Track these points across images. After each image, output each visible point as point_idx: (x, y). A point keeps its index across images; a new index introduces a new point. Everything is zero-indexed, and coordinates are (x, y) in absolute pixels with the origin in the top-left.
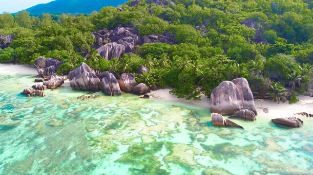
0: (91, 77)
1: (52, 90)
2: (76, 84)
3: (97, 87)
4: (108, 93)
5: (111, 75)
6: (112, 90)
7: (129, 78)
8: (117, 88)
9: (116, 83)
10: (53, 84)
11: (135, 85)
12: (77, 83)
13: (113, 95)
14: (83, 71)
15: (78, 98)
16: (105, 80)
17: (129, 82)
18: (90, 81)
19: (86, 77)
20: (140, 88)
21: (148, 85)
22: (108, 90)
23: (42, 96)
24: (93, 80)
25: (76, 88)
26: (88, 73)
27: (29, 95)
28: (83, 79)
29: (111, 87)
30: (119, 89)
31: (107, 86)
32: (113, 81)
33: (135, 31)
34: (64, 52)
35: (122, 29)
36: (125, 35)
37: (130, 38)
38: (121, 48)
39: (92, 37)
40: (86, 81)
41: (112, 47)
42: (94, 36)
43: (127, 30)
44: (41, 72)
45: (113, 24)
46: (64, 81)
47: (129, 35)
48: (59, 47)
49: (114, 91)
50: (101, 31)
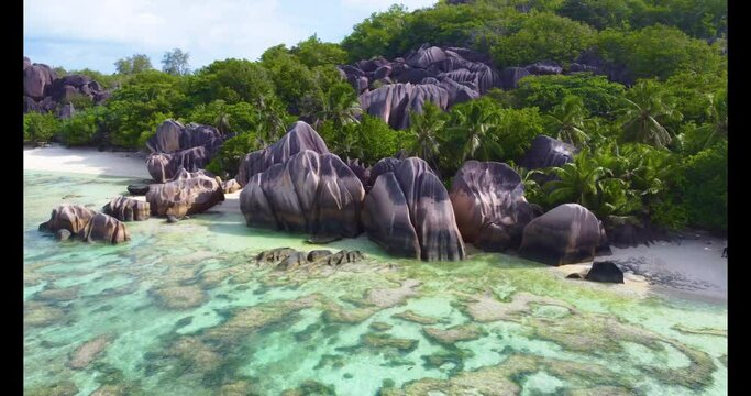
0: (325, 171)
1: (170, 222)
2: (261, 200)
3: (350, 214)
4: (401, 242)
5: (417, 165)
6: (419, 230)
7: (498, 182)
8: (444, 223)
9: (439, 199)
10: (177, 198)
11: (524, 214)
12: (269, 195)
13: (425, 258)
14: (295, 150)
15: (260, 257)
16: (390, 185)
17: (496, 202)
18: (321, 186)
19: (307, 170)
20: (567, 227)
21: (601, 213)
22: (400, 227)
23: (114, 241)
24: (333, 182)
25: (264, 217)
26: (317, 155)
27: (65, 234)
28: (294, 180)
29: (419, 216)
30: (453, 227)
31: (396, 210)
32: (423, 189)
33: (479, 53)
34: (244, 109)
35: (435, 50)
36: (442, 65)
37: (462, 72)
38: (436, 95)
39: (337, 75)
40: (305, 187)
41: (403, 96)
42: (342, 72)
43: (451, 53)
44: (158, 164)
45: (404, 43)
46: (227, 196)
47: (457, 66)
48: (232, 94)
49: (429, 233)
50: (363, 62)
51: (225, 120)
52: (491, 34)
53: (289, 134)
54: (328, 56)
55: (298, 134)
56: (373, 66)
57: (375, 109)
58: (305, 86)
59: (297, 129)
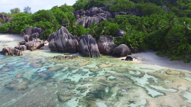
0: (69, 38)
2: (54, 45)
3: (75, 48)
4: (86, 54)
5: (90, 37)
6: (90, 51)
7: (108, 40)
8: (95, 49)
9: (94, 44)
10: (33, 45)
11: (114, 47)
12: (56, 44)
13: (91, 57)
14: (61, 33)
15: (54, 57)
16: (84, 41)
17: (108, 44)
18: (68, 42)
19: (64, 38)
20: (122, 49)
21: (129, 47)
22: (86, 50)
23: (19, 55)
24: (71, 41)
25: (54, 49)
26: (67, 34)
27: (7, 54)
28: (62, 40)
29: (90, 48)
30: (98, 50)
31: (85, 47)
32: (91, 42)
33: (107, 9)
34: (48, 23)
35: (96, 8)
36: (98, 12)
37: (103, 14)
38: (96, 20)
39: (72, 14)
40: (64, 42)
41: (88, 20)
42: (73, 14)
43: (100, 9)
44: (26, 37)
45: (89, 6)
46: (45, 45)
47: (102, 12)
48: (45, 19)
49: (92, 51)
50: (78, 11)
51: (43, 26)
52: (110, 4)
53: (60, 30)
54: (69, 9)
55: (62, 29)
56: (80, 12)
57: (81, 23)
58: (64, 17)
59: (62, 28)
